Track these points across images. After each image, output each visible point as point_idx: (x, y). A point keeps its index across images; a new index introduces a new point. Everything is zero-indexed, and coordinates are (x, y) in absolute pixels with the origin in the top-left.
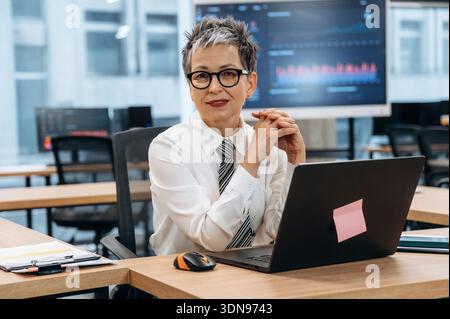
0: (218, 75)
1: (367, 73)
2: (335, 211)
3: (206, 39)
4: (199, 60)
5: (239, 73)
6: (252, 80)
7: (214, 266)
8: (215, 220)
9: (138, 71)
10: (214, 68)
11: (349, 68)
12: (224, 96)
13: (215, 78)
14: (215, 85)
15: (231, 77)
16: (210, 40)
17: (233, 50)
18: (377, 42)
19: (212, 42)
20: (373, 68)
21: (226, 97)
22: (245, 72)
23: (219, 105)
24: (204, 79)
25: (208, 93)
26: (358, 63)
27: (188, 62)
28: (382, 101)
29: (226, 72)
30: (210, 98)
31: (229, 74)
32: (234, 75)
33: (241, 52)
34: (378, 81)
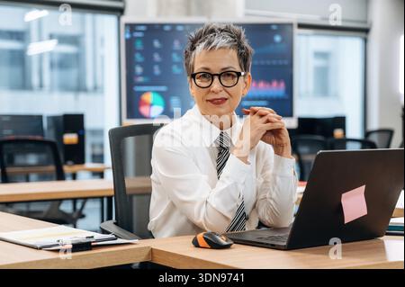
0: (219, 76)
1: (277, 89)
2: (343, 195)
3: (210, 43)
4: (202, 62)
5: (239, 74)
6: (247, 80)
7: (231, 245)
8: (214, 206)
9: (41, 86)
10: (216, 69)
11: (261, 85)
12: (223, 95)
13: (216, 79)
14: (216, 85)
15: (230, 78)
16: (213, 44)
17: (233, 54)
18: (286, 62)
19: (215, 46)
20: (282, 85)
21: (225, 95)
22: (243, 74)
23: (218, 103)
24: (205, 79)
25: (209, 91)
26: (268, 80)
27: (191, 62)
28: (290, 114)
29: (226, 73)
30: (211, 97)
31: (229, 75)
32: (233, 76)
33: (240, 55)
34: (287, 97)
